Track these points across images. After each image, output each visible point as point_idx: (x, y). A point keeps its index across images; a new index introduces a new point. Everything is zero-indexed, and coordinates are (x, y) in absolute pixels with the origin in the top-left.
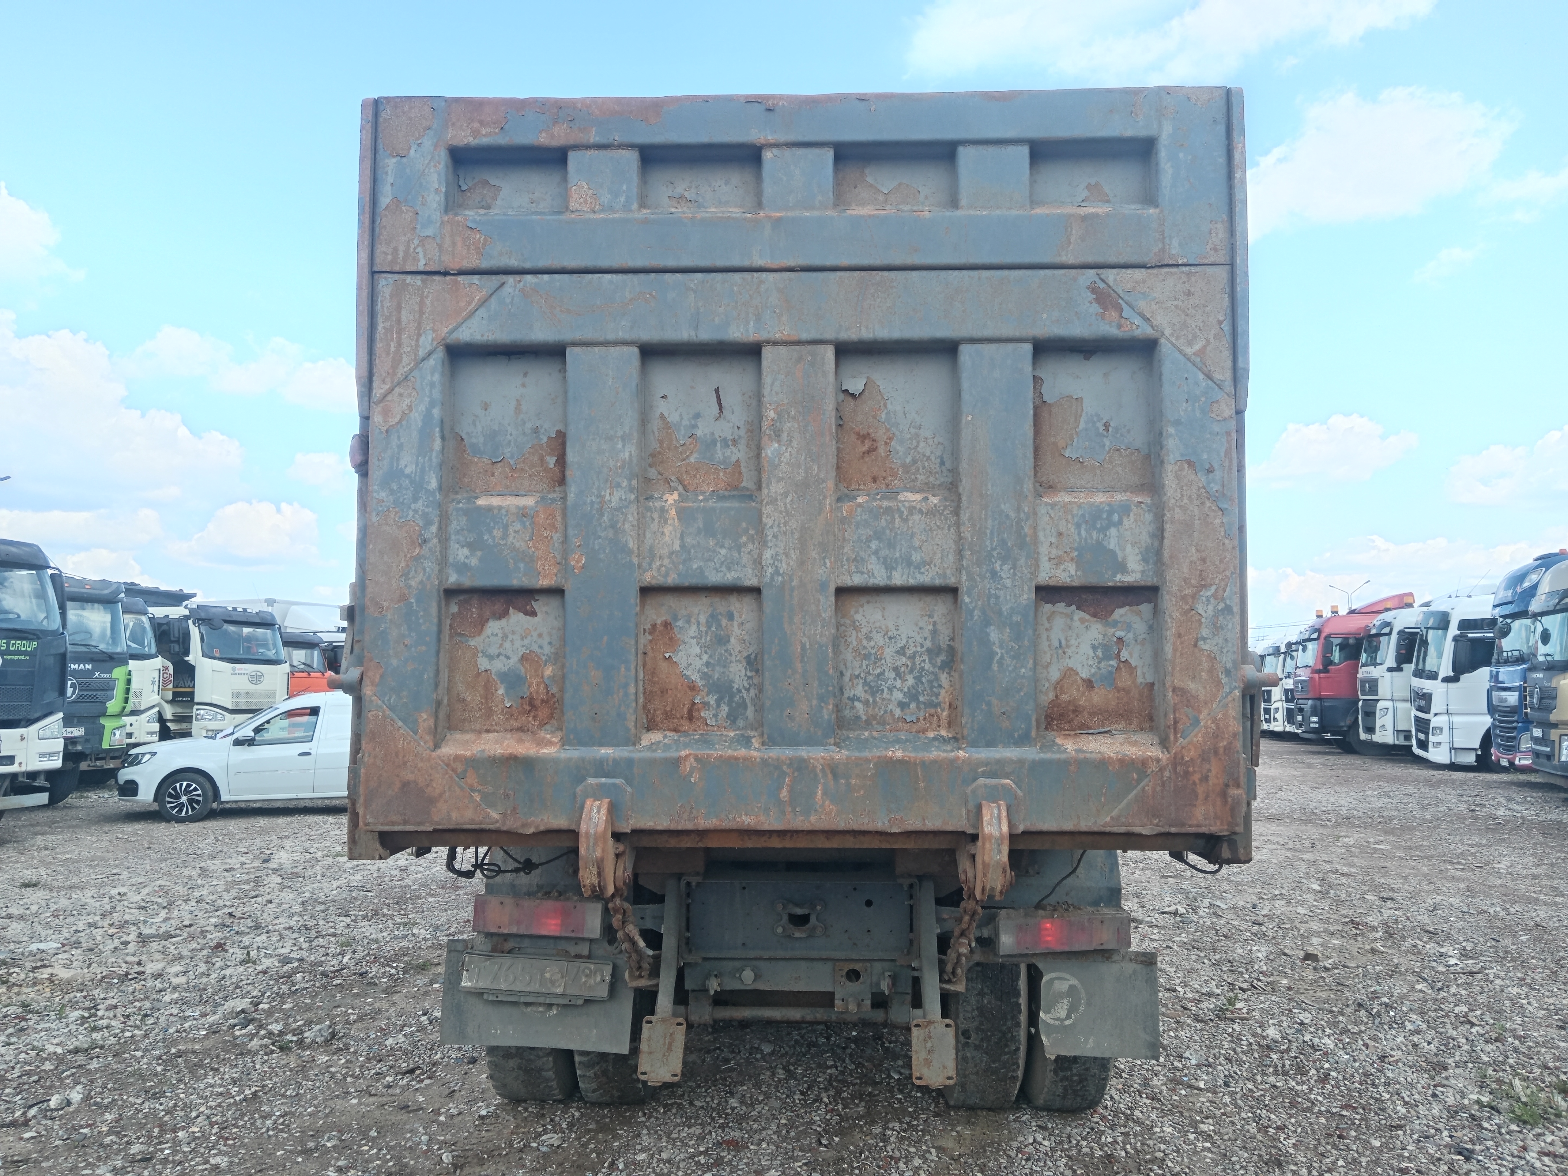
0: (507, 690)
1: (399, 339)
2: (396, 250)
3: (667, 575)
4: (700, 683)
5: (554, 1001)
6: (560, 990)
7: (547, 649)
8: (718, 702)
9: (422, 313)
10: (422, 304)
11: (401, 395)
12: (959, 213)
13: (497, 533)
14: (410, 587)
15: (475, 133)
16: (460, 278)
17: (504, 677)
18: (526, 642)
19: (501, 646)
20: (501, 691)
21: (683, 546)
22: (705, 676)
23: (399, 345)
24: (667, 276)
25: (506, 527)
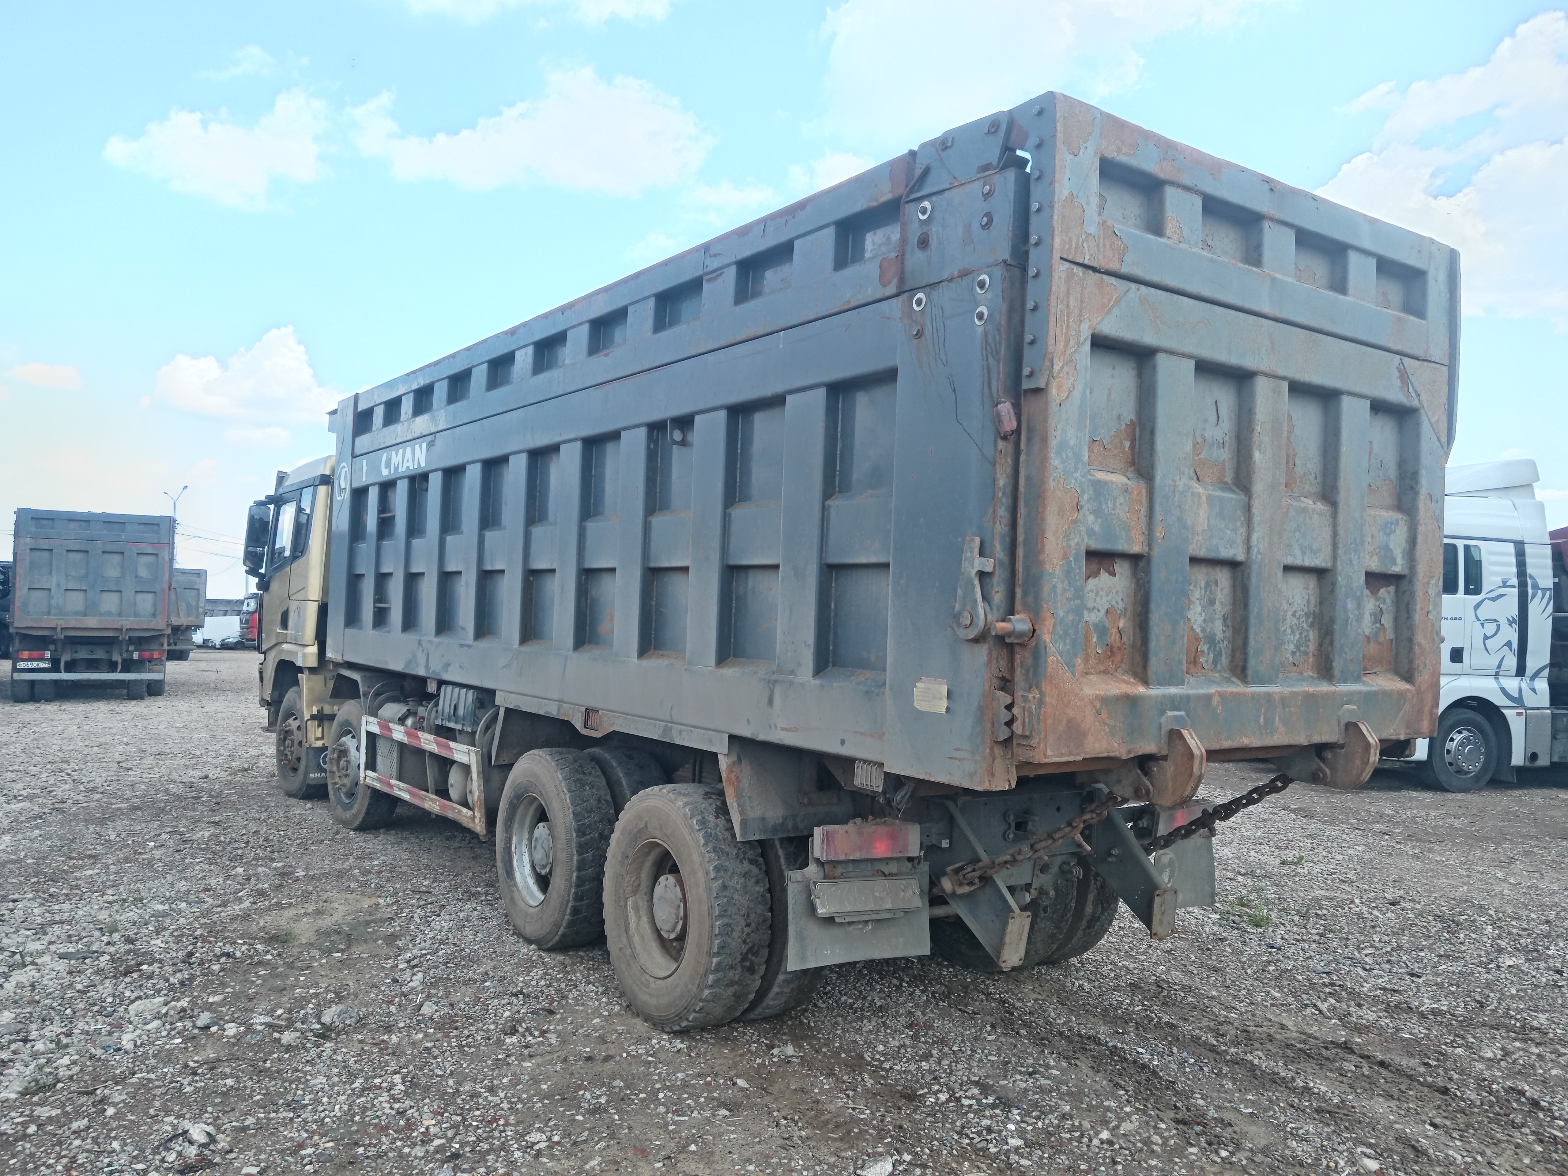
0: (1099, 638)
1: (1068, 321)
2: (1071, 240)
3: (1200, 549)
4: (1201, 635)
5: (867, 918)
6: (889, 906)
7: (1121, 605)
8: (1209, 649)
9: (1082, 302)
10: (1082, 293)
11: (1067, 373)
12: (1347, 298)
13: (1110, 504)
14: (1070, 547)
15: (1119, 150)
16: (1105, 277)
17: (1096, 626)
18: (1109, 598)
19: (1095, 600)
20: (1094, 640)
21: (1209, 526)
22: (1203, 630)
23: (1068, 327)
24: (1216, 307)
25: (1115, 499)
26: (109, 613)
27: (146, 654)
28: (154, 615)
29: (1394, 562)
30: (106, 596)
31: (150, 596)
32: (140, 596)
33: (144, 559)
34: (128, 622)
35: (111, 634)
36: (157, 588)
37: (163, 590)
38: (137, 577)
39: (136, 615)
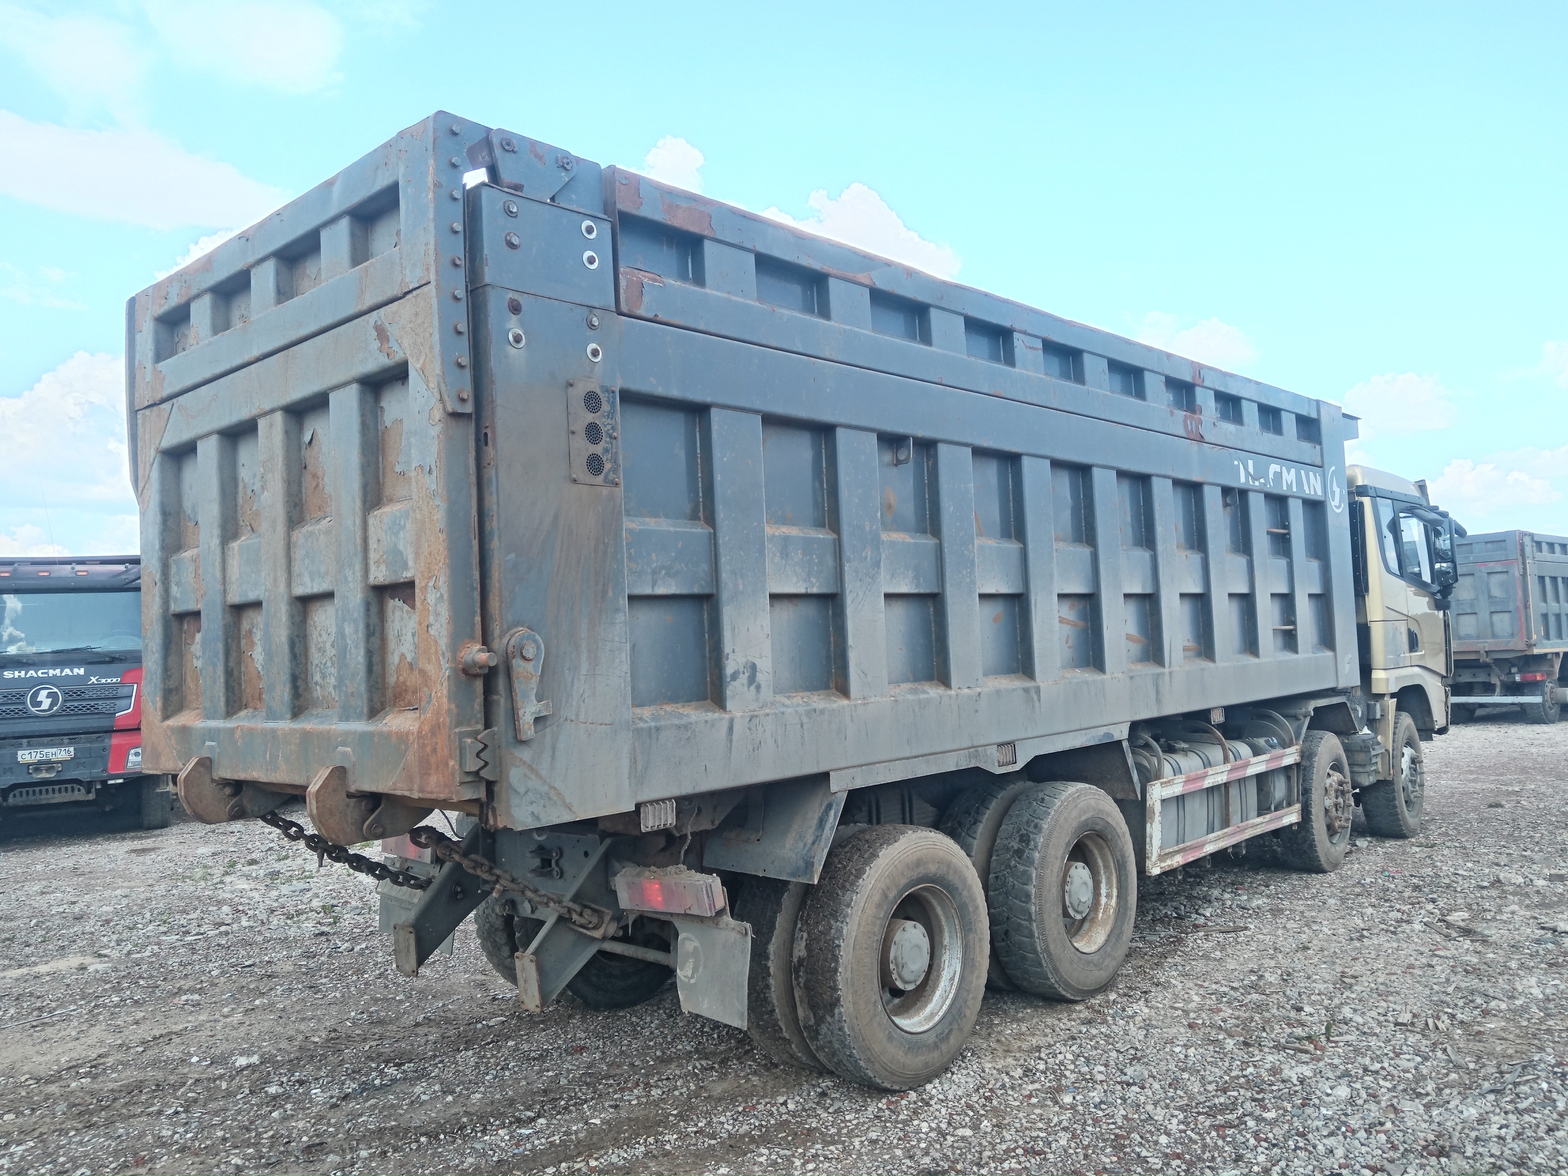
2: (140, 394)
3: (235, 597)
9: (151, 433)
10: (150, 427)
16: (161, 406)
21: (240, 574)
25: (187, 570)
26: (1468, 636)
27: (1529, 677)
28: (1512, 635)
29: (405, 567)
30: (1463, 619)
31: (1506, 616)
32: (1496, 617)
33: (1495, 579)
34: (1487, 644)
35: (1473, 657)
36: (1511, 607)
37: (1517, 608)
38: (1490, 597)
39: (1494, 636)
